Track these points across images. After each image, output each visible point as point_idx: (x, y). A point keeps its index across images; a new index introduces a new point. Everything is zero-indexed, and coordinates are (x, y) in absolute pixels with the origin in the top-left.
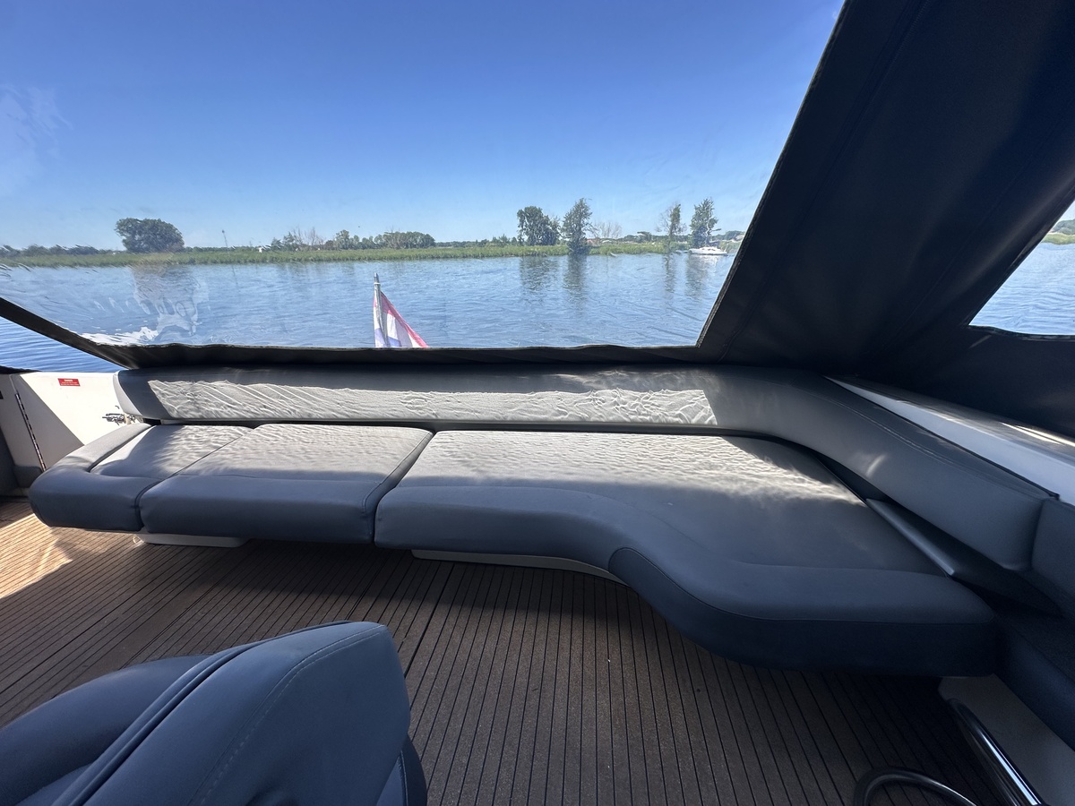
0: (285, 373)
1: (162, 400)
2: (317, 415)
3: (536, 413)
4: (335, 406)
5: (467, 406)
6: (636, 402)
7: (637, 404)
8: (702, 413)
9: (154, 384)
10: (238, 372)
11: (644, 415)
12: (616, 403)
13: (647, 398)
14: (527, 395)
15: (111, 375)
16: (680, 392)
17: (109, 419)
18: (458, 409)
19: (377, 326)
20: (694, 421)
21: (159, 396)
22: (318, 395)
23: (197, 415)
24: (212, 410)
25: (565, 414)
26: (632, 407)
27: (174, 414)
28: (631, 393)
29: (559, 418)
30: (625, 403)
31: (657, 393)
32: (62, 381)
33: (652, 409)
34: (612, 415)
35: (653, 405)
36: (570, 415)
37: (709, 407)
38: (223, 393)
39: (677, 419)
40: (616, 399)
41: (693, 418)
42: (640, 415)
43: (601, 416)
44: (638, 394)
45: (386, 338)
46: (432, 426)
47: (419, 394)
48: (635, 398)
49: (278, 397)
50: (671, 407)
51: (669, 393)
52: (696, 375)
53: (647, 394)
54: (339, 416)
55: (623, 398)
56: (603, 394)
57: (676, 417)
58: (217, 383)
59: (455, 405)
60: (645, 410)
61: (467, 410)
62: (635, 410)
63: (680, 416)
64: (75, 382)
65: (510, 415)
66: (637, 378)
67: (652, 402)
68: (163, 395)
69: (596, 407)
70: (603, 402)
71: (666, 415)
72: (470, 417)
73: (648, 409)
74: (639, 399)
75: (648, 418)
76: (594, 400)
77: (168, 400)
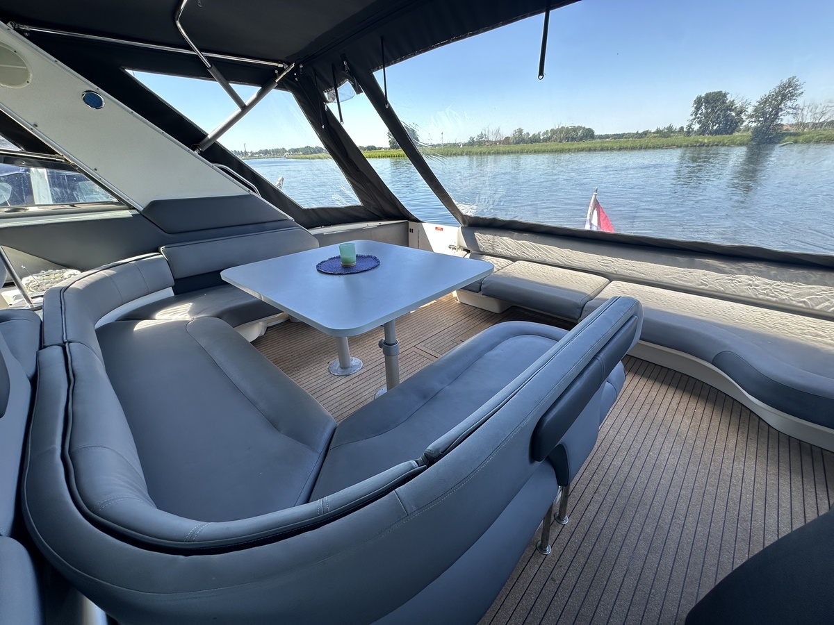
0: (538, 237)
1: (479, 242)
2: (549, 260)
3: (684, 281)
4: (560, 258)
5: (638, 269)
6: (768, 286)
7: (768, 288)
8: (827, 304)
9: (476, 234)
11: (771, 296)
12: (749, 285)
13: (779, 285)
14: (682, 269)
15: (457, 228)
16: (809, 286)
17: (450, 248)
18: (632, 270)
19: (588, 218)
20: (817, 308)
21: (478, 240)
22: (553, 251)
23: (492, 251)
24: (499, 250)
25: (706, 285)
26: (762, 290)
27: (481, 250)
28: (766, 280)
29: (701, 287)
30: (757, 286)
31: (788, 284)
32: (436, 228)
33: (780, 294)
35: (782, 291)
36: (710, 287)
38: (506, 243)
39: (801, 304)
40: (751, 282)
41: (817, 306)
42: (768, 295)
43: (734, 291)
44: (771, 282)
45: (591, 224)
46: (610, 277)
47: (610, 258)
48: (767, 284)
49: (532, 248)
50: (799, 295)
51: (800, 285)
53: (779, 283)
54: (560, 263)
55: (756, 282)
56: (741, 277)
57: (801, 302)
58: (504, 238)
59: (630, 268)
60: (773, 293)
61: (637, 272)
62: (765, 292)
63: (804, 302)
65: (666, 279)
66: (774, 270)
67: (782, 289)
68: (480, 240)
69: (732, 285)
70: (740, 282)
71: (791, 300)
72: (637, 276)
73: (776, 293)
74: (771, 285)
75: (774, 299)
76: (732, 280)
77: (481, 243)
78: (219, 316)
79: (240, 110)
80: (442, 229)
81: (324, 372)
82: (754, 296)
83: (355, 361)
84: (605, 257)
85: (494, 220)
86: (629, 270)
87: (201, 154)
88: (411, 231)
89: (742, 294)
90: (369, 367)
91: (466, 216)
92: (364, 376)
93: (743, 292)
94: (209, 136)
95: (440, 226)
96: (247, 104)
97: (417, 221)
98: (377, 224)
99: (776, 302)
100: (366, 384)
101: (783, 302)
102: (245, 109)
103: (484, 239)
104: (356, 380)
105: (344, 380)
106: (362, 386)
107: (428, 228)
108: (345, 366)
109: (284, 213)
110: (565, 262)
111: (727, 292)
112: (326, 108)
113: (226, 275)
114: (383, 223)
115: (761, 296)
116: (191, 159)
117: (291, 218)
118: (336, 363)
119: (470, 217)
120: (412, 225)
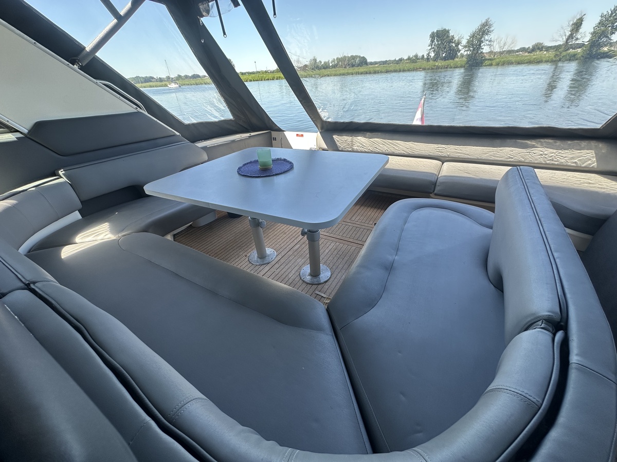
1: (337, 143)
2: (397, 152)
3: (497, 157)
4: (405, 149)
5: (465, 152)
6: (552, 155)
7: (553, 156)
8: (590, 162)
9: (335, 137)
11: (555, 161)
12: (541, 155)
13: (560, 153)
14: (495, 148)
15: (315, 134)
16: (579, 151)
18: (460, 153)
20: (583, 166)
21: (336, 141)
22: (399, 144)
23: (349, 149)
24: (356, 148)
25: (512, 158)
26: (549, 157)
27: (341, 148)
28: (552, 150)
29: (509, 160)
30: (546, 155)
31: (566, 151)
32: (297, 135)
33: (560, 159)
34: (537, 160)
35: (562, 156)
36: (515, 159)
37: (595, 159)
38: (361, 141)
39: (573, 164)
40: (542, 153)
41: (583, 164)
42: (552, 161)
44: (555, 151)
47: (443, 146)
48: (553, 153)
49: (382, 144)
50: (573, 158)
51: (573, 151)
52: (593, 143)
53: (560, 151)
54: (405, 153)
55: (546, 152)
56: (535, 150)
58: (359, 138)
59: (459, 151)
60: (556, 159)
61: (464, 154)
62: (551, 158)
63: (576, 163)
65: (484, 157)
66: (558, 143)
67: (562, 155)
68: (338, 141)
69: (530, 156)
70: (535, 154)
71: (567, 162)
72: (464, 157)
73: (558, 158)
74: (555, 153)
75: (556, 163)
76: (530, 152)
77: (340, 143)
78: (145, 230)
79: (115, 21)
80: (302, 135)
81: (246, 264)
82: (544, 163)
83: (269, 251)
84: (440, 146)
85: (351, 123)
86: (458, 153)
87: (81, 68)
88: (275, 139)
89: (536, 162)
90: (283, 254)
91: (326, 122)
92: (282, 261)
94: (88, 49)
95: (300, 133)
96: (122, 13)
97: (280, 130)
98: (248, 135)
99: (558, 165)
100: (287, 267)
101: (562, 164)
102: (121, 20)
103: (341, 140)
104: (277, 266)
105: (267, 268)
106: (284, 270)
107: (290, 136)
108: (262, 256)
109: (171, 129)
110: (410, 152)
111: (526, 161)
112: (201, 23)
113: (148, 189)
114: (253, 134)
115: (548, 162)
116: (72, 74)
117: (178, 134)
118: (254, 254)
119: (329, 122)
120: (274, 134)
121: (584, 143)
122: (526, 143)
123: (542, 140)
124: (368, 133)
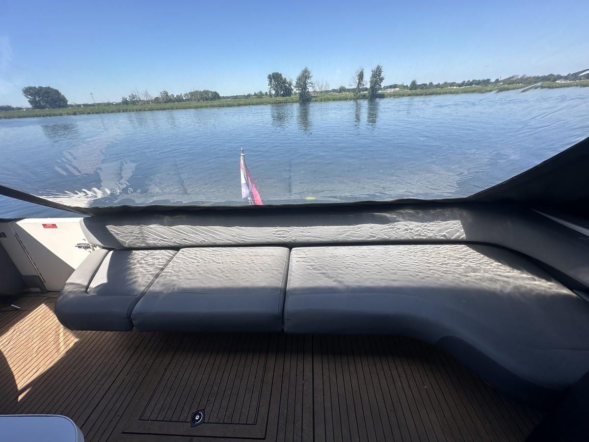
0: (196, 218)
1: (117, 237)
3: (356, 236)
4: (231, 238)
5: (314, 234)
6: (418, 229)
7: (419, 230)
8: (458, 234)
9: (110, 227)
10: (167, 219)
11: (423, 236)
12: (406, 230)
13: (426, 226)
14: (351, 226)
16: (446, 222)
17: (80, 247)
18: (308, 236)
21: (115, 235)
23: (142, 245)
24: (151, 242)
25: (375, 237)
26: (416, 232)
27: (126, 245)
28: (416, 223)
29: (371, 239)
30: (412, 230)
31: (432, 223)
32: (44, 226)
33: (428, 232)
35: (429, 230)
36: (378, 238)
37: (463, 230)
38: (156, 231)
39: (442, 238)
40: (406, 227)
41: (452, 237)
42: (420, 236)
43: (397, 238)
44: (420, 224)
46: (290, 246)
47: (284, 228)
48: (418, 226)
49: (193, 233)
50: (440, 231)
51: (439, 223)
52: (457, 211)
53: (426, 224)
54: (232, 242)
55: (411, 227)
56: (399, 224)
57: (442, 236)
59: (306, 234)
60: (423, 233)
61: (314, 237)
62: (418, 233)
63: (444, 236)
64: (54, 226)
65: (341, 238)
66: (421, 214)
67: (428, 228)
68: (117, 234)
69: (394, 232)
70: (399, 229)
71: (436, 235)
73: (425, 232)
74: (421, 227)
75: (424, 238)
76: (393, 228)
77: (121, 237)
82: (411, 238)
84: (279, 228)
89: (402, 239)
93: (403, 236)
99: (426, 239)
101: (430, 238)
107: (29, 226)
111: (391, 239)
115: (415, 237)
121: (447, 212)
122: (386, 217)
123: (402, 211)
124: (167, 217)
